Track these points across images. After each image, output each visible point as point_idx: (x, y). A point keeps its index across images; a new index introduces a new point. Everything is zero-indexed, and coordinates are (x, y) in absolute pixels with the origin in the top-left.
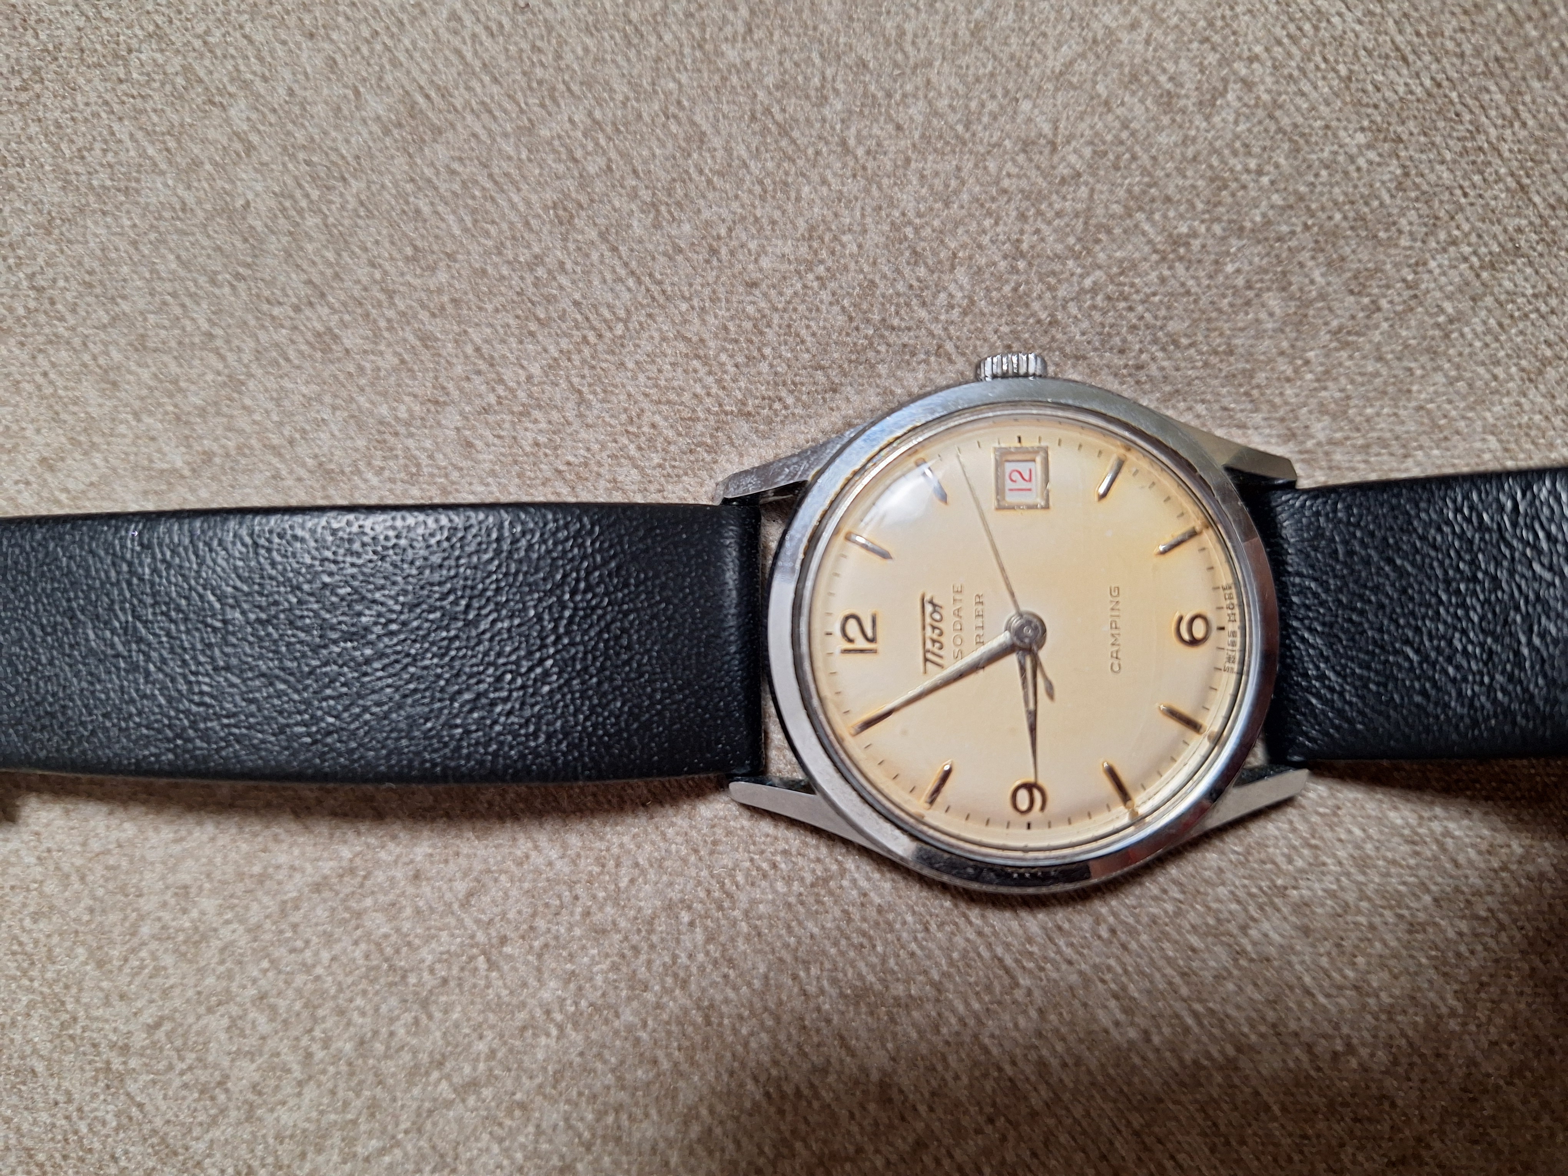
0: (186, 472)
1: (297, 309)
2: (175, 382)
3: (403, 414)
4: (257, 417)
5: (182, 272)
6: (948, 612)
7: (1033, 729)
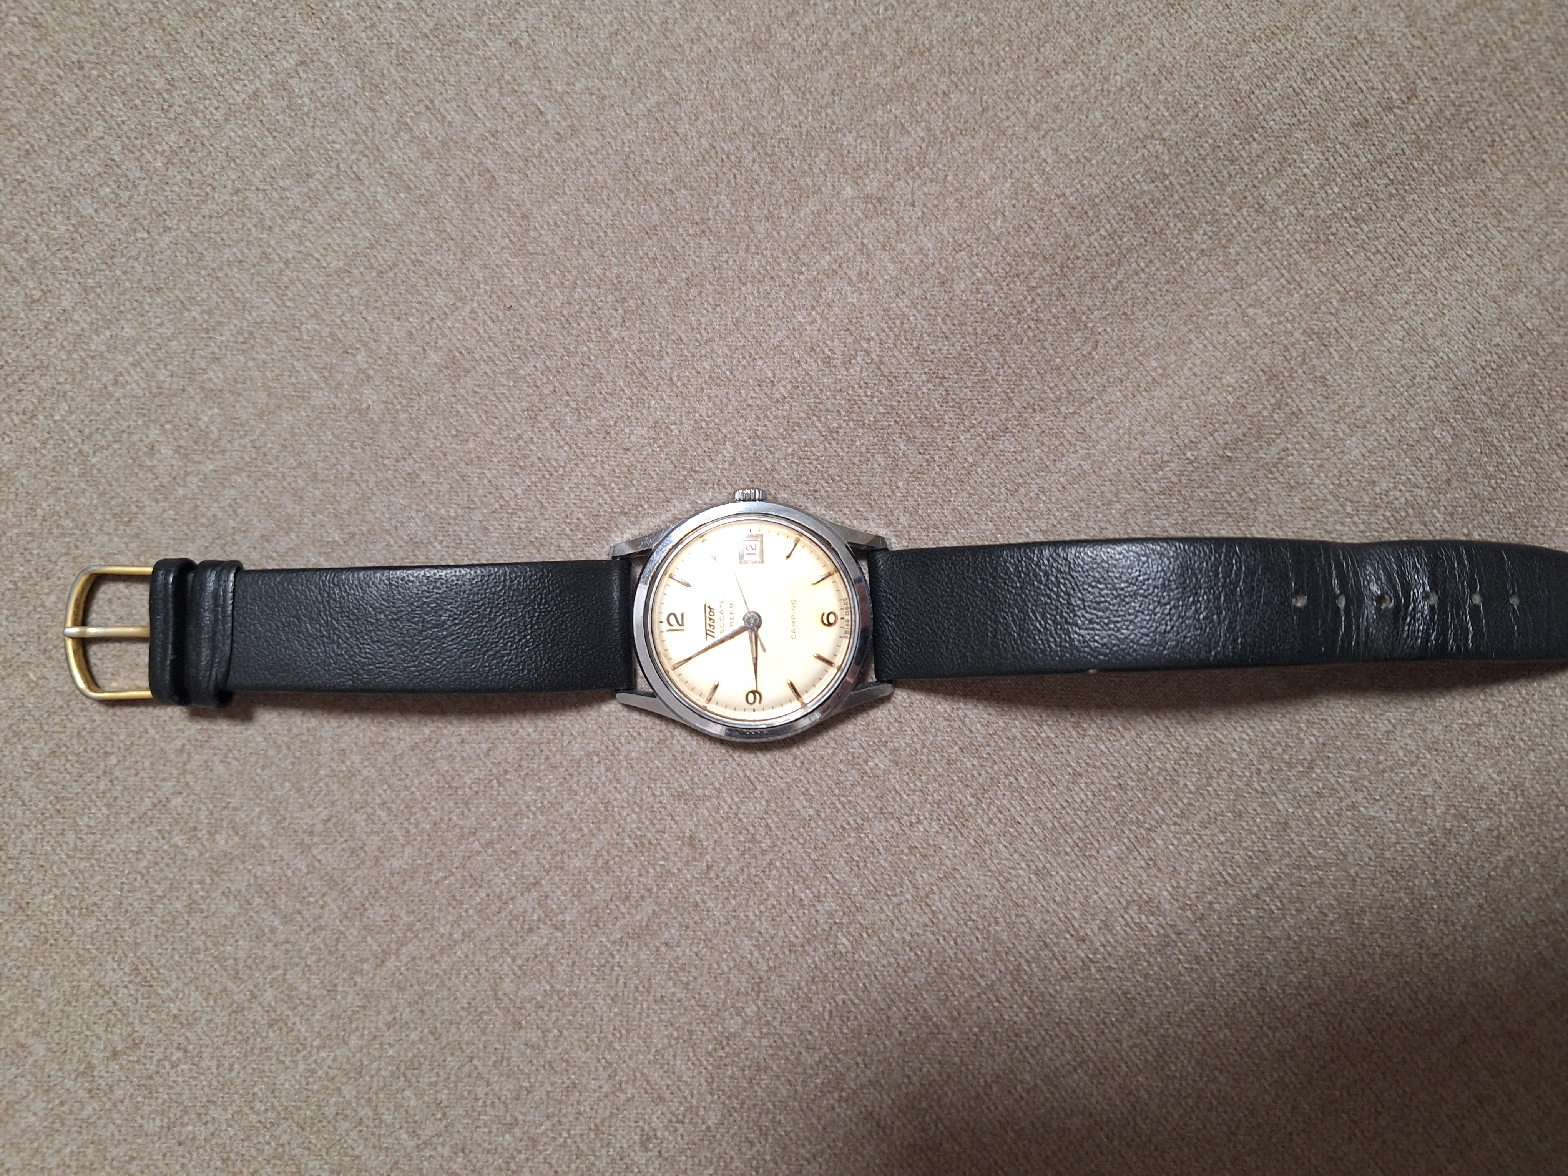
0: (341, 543)
1: (397, 461)
2: (334, 497)
3: (452, 514)
4: (377, 515)
5: (336, 442)
6: (717, 611)
7: (755, 665)
